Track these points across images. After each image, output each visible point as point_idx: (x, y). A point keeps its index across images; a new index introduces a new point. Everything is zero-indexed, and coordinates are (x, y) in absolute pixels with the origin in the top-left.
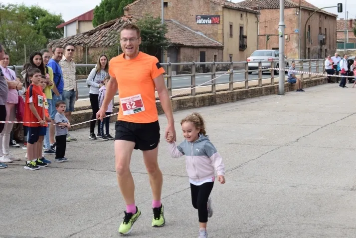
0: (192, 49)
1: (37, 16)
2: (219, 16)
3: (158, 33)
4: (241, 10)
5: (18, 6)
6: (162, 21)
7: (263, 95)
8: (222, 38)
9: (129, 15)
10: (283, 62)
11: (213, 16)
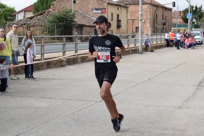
0: (90, 28)
2: (105, 9)
3: (70, 18)
4: (118, 5)
6: (73, 11)
7: (130, 54)
9: (53, 8)
10: (142, 35)
11: (102, 9)
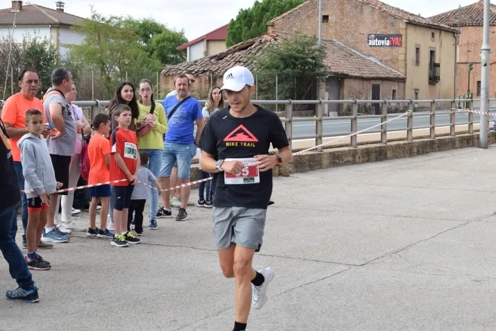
0: (361, 82)
1: (151, 33)
2: (400, 36)
3: (313, 58)
5: (123, 20)
6: (319, 42)
7: (456, 148)
8: (403, 66)
9: (273, 32)
10: (488, 101)
11: (392, 36)
